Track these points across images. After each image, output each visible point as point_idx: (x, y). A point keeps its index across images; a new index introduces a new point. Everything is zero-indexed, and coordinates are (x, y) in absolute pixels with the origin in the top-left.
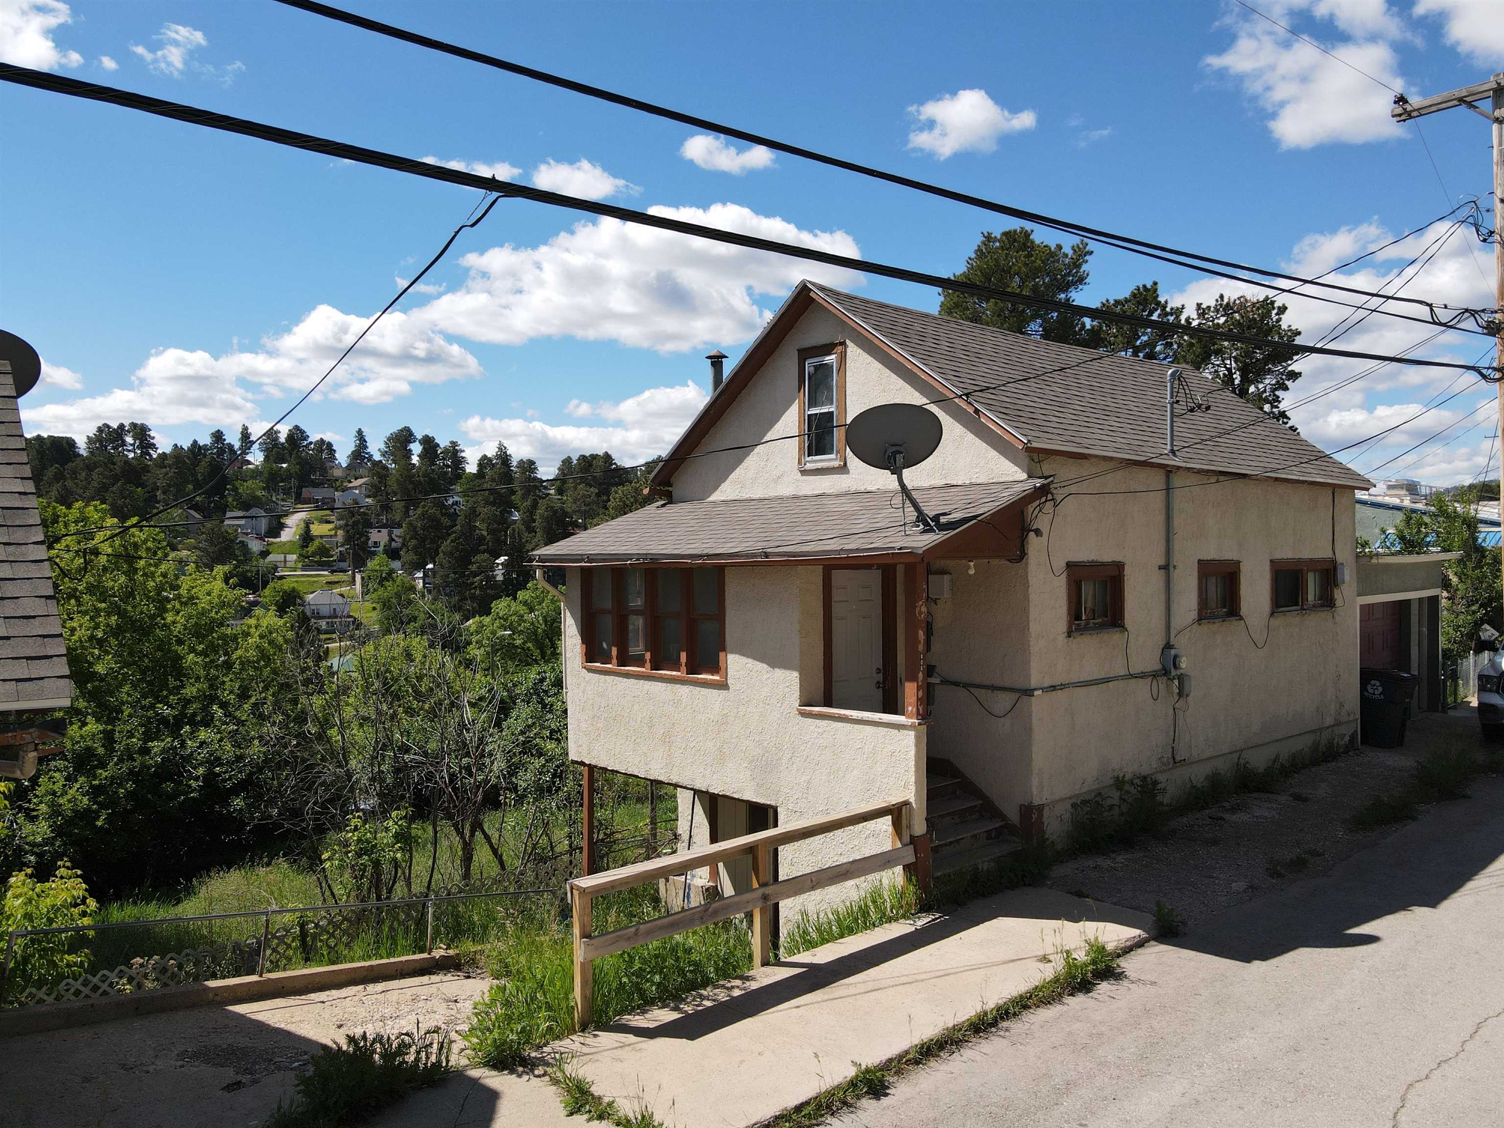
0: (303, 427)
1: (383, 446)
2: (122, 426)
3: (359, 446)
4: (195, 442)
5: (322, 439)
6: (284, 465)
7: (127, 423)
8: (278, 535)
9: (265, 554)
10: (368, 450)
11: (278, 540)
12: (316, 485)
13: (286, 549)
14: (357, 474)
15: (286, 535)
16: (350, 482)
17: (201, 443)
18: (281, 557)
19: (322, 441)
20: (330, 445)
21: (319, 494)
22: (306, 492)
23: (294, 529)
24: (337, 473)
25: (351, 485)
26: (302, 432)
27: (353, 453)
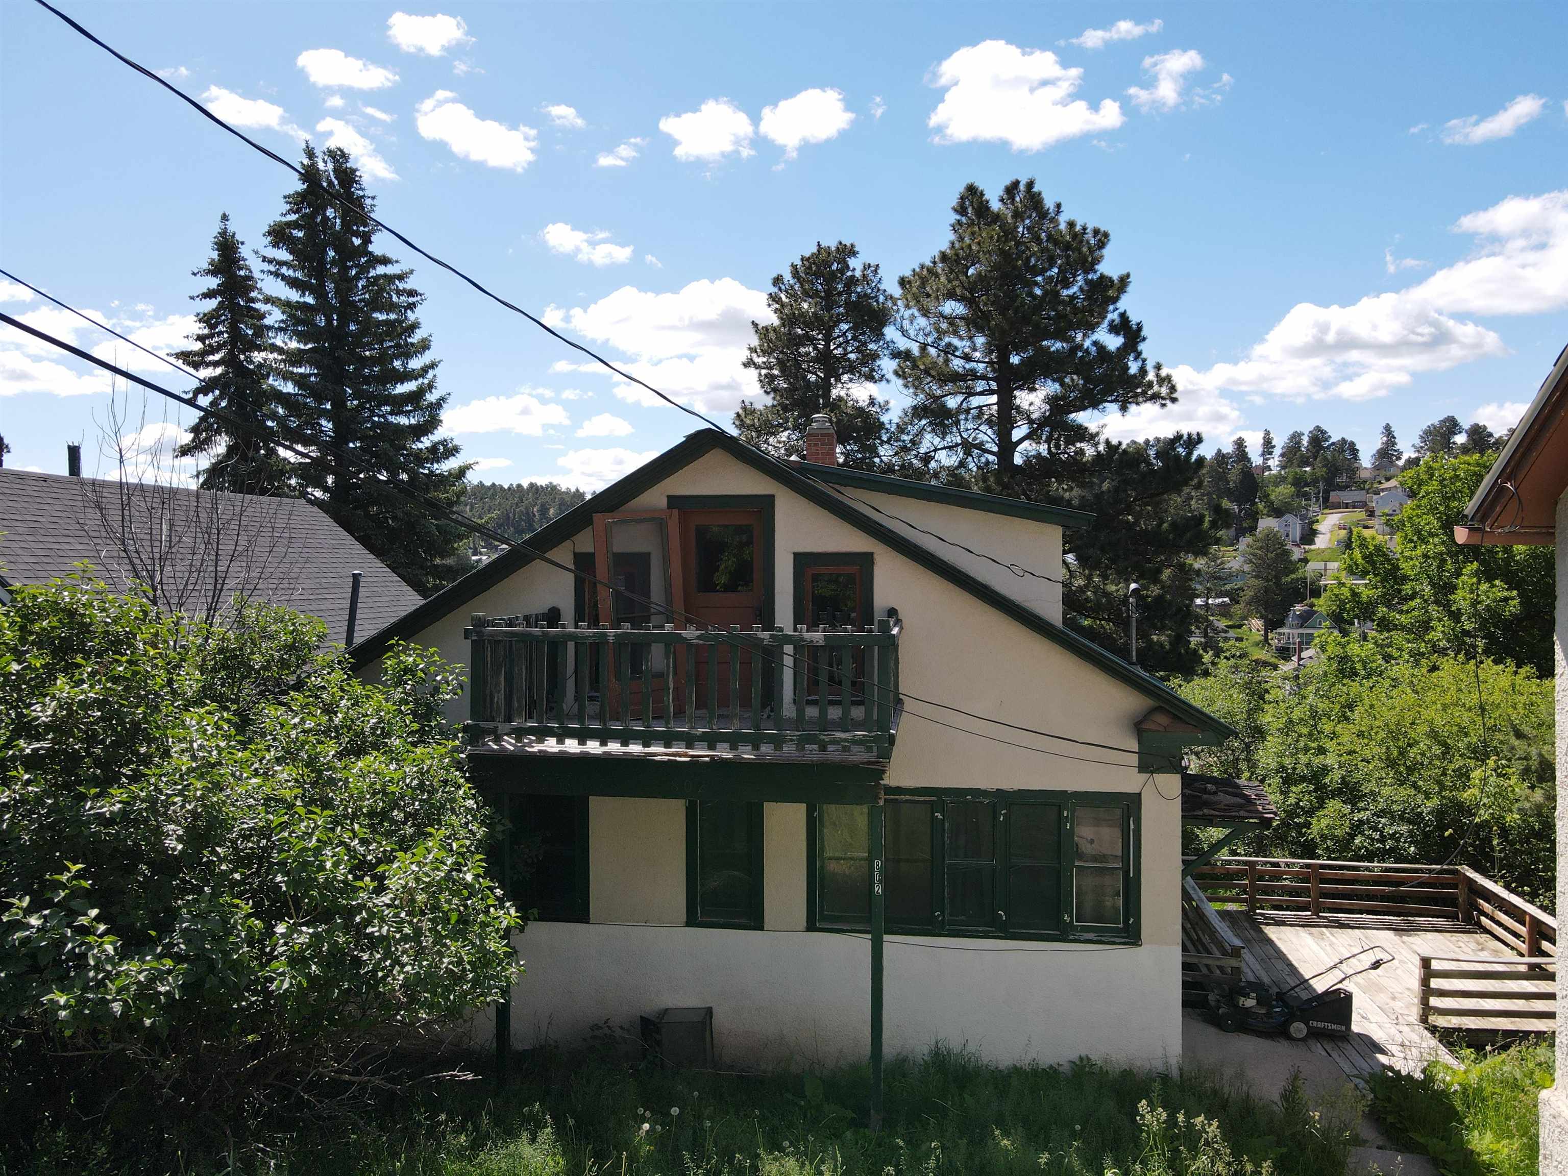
0: (1324, 427)
1: (1418, 442)
2: (1147, 442)
3: (1387, 443)
4: (1219, 451)
5: (1343, 439)
6: (1308, 469)
7: (1151, 439)
8: (1312, 542)
9: (1305, 561)
10: (1397, 447)
11: (1313, 547)
12: (1345, 487)
13: (1326, 556)
14: (1388, 474)
15: (1321, 542)
16: (1380, 483)
17: (1224, 451)
18: (1321, 565)
19: (1344, 440)
20: (1352, 444)
21: (1347, 496)
22: (1334, 496)
23: (1328, 536)
24: (1364, 475)
25: (1383, 486)
26: (1323, 432)
27: (1379, 452)
